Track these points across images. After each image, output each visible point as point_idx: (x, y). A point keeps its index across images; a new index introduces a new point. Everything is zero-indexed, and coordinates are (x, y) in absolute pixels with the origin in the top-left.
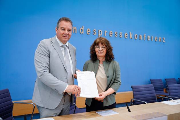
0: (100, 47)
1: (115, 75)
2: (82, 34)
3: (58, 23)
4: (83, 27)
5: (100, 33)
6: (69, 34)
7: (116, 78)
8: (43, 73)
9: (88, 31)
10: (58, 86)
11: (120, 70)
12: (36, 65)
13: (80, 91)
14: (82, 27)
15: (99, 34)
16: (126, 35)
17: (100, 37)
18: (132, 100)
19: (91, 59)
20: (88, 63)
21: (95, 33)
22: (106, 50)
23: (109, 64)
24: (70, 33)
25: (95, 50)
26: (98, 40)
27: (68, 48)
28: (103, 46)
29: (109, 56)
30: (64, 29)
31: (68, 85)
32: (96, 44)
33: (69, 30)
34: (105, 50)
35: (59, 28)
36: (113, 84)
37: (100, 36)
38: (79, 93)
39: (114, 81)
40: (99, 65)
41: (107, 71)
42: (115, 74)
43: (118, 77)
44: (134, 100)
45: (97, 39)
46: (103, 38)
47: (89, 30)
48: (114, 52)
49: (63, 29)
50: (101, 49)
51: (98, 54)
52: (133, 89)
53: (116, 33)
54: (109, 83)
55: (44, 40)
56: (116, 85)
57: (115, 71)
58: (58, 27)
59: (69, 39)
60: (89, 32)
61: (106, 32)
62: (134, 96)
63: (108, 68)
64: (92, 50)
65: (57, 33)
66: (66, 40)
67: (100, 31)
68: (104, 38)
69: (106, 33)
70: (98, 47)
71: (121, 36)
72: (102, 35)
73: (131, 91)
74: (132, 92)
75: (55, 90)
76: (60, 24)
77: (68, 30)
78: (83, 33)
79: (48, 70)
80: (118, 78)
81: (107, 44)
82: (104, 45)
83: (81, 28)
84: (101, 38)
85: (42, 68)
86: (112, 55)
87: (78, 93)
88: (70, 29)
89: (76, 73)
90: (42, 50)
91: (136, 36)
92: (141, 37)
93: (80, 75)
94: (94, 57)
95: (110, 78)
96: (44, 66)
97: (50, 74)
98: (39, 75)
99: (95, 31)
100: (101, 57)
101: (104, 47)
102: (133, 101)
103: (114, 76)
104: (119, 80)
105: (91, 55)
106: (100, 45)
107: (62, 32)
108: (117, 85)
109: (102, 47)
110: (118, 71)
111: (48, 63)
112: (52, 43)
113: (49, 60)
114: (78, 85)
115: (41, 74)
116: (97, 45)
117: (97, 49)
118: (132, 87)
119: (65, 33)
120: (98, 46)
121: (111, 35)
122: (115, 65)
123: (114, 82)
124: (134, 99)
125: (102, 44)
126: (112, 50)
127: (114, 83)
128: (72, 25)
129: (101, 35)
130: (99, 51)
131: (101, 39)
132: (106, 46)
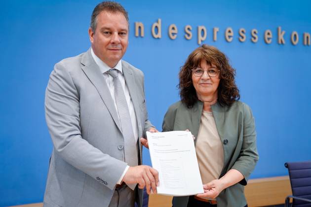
0: (203, 72)
1: (244, 137)
2: (158, 38)
3: (94, 16)
4: (160, 20)
5: (203, 35)
6: (121, 43)
7: (246, 146)
8: (68, 140)
9: (171, 31)
10: (103, 168)
11: (253, 124)
12: (50, 122)
13: (158, 181)
14: (157, 22)
15: (200, 38)
16: (269, 36)
17: (203, 46)
18: (288, 199)
19: (182, 101)
20: (176, 111)
21: (189, 35)
22: (218, 77)
23: (228, 110)
24: (125, 39)
25: (190, 79)
26: (199, 55)
27: (123, 75)
28: (212, 67)
29: (226, 92)
30: (109, 32)
31: (128, 167)
32: (192, 64)
33: (122, 33)
34: (215, 77)
35: (98, 31)
36: (237, 160)
37: (202, 41)
38: (156, 186)
39: (241, 152)
40: (202, 115)
41: (221, 127)
42: (244, 134)
43: (249, 142)
44: (294, 199)
45: (195, 51)
46: (209, 49)
47: (173, 28)
48: (239, 82)
49: (107, 33)
50: (206, 75)
51: (200, 88)
52: (289, 170)
53: (243, 32)
54: (227, 157)
55: (62, 63)
56: (245, 162)
57: (242, 128)
58: (94, 28)
59: (123, 54)
60: (173, 34)
61: (217, 29)
62: (294, 189)
63: (224, 122)
64: (184, 79)
65: (92, 42)
66: (117, 56)
67: (203, 30)
68: (213, 46)
69: (217, 32)
70: (200, 71)
71: (255, 38)
72: (207, 37)
73: (285, 175)
74: (288, 178)
75: (98, 178)
76: (97, 19)
77: (119, 34)
78: (159, 35)
79: (79, 132)
80: (249, 144)
81: (221, 62)
82: (213, 65)
83: (155, 24)
84: (206, 49)
85: (64, 128)
86: (233, 88)
87: (154, 184)
88: (122, 30)
89: (145, 137)
90: (60, 87)
91: (295, 35)
92: (308, 37)
93: (157, 140)
94: (190, 96)
95: (231, 146)
96: (68, 122)
97: (84, 141)
98: (58, 143)
99: (189, 29)
100: (206, 94)
101: (213, 71)
102: (291, 201)
103: (241, 139)
104: (252, 149)
105: (181, 91)
106: (205, 66)
107: (105, 39)
108: (247, 162)
109: (209, 71)
110: (249, 127)
111: (78, 114)
112: (83, 67)
113: (78, 109)
114: (151, 166)
115: (61, 142)
116: (196, 66)
117: (196, 77)
118: (287, 166)
119: (112, 41)
120: (198, 69)
121: (230, 37)
122: (241, 113)
123: (241, 154)
124: (293, 195)
125: (209, 63)
126: (233, 76)
127: (241, 157)
128: (127, 18)
129: (203, 39)
130: (201, 82)
131: (205, 52)
132: (218, 68)
